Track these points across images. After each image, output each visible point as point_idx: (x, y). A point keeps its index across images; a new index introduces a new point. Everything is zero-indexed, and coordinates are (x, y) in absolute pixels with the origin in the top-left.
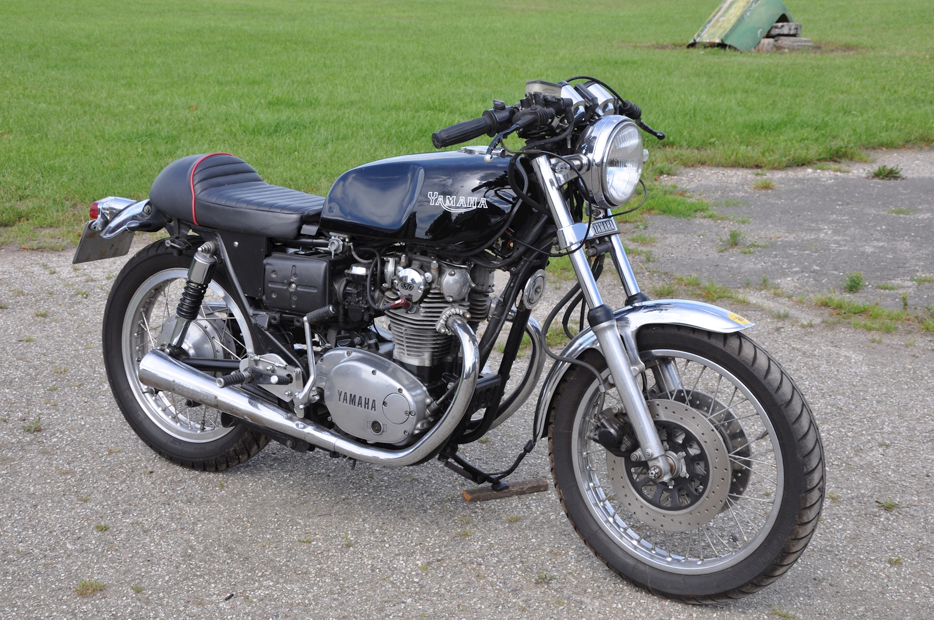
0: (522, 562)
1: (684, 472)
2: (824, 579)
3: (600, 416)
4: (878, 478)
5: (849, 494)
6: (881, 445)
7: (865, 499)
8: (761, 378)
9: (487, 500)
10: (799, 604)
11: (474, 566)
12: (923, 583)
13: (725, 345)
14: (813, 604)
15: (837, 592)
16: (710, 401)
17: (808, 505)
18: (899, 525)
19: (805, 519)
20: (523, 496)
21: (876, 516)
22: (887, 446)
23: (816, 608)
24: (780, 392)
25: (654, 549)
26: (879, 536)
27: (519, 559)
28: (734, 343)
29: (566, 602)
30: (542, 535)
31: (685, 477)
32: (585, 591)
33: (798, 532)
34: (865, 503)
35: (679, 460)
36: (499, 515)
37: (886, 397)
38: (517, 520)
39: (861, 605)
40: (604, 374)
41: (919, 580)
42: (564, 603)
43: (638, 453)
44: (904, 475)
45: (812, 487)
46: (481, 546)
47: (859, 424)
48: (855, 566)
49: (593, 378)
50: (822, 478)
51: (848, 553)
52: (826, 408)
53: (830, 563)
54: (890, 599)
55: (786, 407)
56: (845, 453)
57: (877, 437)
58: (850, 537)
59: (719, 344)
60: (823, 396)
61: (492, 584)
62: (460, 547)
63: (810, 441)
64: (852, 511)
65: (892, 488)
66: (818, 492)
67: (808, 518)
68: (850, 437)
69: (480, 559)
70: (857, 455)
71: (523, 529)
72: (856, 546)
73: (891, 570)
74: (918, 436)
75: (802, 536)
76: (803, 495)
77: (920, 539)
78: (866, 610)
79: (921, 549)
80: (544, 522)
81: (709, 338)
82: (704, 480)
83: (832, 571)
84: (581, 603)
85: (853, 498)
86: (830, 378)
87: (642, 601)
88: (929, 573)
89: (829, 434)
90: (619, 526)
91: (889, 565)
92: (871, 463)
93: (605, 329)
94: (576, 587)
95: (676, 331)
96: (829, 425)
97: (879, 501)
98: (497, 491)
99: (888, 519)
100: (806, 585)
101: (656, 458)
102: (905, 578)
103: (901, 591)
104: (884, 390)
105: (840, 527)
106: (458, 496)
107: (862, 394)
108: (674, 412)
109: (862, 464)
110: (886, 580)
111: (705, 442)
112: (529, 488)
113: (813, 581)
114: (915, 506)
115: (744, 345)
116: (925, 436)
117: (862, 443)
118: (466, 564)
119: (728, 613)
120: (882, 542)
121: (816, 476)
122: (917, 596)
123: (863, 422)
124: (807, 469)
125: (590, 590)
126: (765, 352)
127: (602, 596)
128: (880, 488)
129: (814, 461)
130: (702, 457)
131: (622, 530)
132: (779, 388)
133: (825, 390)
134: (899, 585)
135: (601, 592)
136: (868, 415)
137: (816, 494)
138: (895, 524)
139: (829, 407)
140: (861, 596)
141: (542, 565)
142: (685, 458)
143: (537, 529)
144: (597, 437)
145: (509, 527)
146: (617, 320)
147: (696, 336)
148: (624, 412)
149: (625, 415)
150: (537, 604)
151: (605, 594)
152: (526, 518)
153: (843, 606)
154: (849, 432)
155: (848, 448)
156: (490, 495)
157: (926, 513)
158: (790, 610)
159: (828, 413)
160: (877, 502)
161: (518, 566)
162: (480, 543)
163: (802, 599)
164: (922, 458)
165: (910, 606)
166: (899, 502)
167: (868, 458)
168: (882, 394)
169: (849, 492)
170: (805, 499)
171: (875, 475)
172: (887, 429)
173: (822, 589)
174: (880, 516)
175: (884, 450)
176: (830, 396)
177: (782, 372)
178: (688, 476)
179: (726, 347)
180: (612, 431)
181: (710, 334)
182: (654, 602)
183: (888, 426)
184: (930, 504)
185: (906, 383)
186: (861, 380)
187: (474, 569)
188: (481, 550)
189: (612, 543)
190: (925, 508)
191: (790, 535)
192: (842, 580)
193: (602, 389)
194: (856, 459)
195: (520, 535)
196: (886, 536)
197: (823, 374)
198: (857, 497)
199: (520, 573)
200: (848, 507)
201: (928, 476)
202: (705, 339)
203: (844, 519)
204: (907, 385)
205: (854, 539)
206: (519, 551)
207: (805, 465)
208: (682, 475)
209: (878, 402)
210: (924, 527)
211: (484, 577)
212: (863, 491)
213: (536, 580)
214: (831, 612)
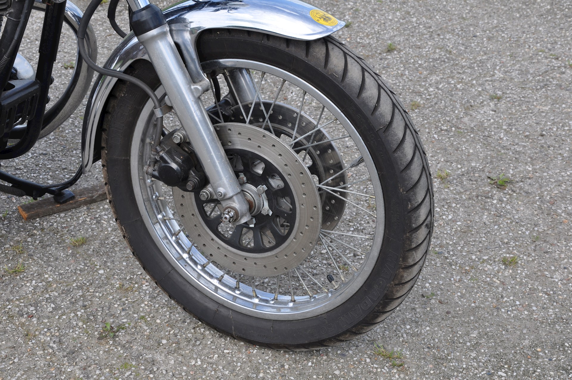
0: (85, 306)
1: (266, 209)
2: (433, 294)
3: (158, 148)
4: (489, 144)
5: (459, 169)
6: (492, 98)
7: (477, 175)
8: (354, 97)
9: (50, 215)
10: (405, 336)
11: (23, 320)
12: (540, 288)
13: (307, 54)
14: (421, 333)
15: (448, 313)
16: (295, 115)
17: (414, 246)
18: (513, 207)
19: (411, 262)
20: (94, 206)
21: (488, 198)
22: (499, 99)
23: (424, 339)
24: (377, 113)
25: (237, 288)
26: (492, 225)
27: (81, 303)
28: (319, 52)
29: (134, 363)
30: (113, 262)
31: (268, 215)
32: (159, 343)
33: (402, 276)
34: (476, 181)
35: (260, 195)
36: (61, 236)
37: (497, 31)
38: (84, 242)
39: (475, 328)
40: (159, 93)
41: (537, 283)
42: (131, 366)
43: (209, 189)
44: (517, 136)
45: (418, 224)
46: (35, 288)
47: (469, 71)
48: (467, 272)
49: (145, 98)
50: (430, 212)
51: (459, 254)
52: (435, 52)
53: (439, 269)
54: (505, 316)
55: (384, 132)
56: (454, 112)
57: (488, 87)
58: (460, 231)
59: (300, 54)
60: (431, 36)
61: (44, 346)
62: (8, 292)
63: (415, 171)
64: (461, 193)
65: (504, 156)
66: (426, 229)
67: (413, 260)
68: (460, 90)
69: (32, 308)
70: (466, 114)
71: (90, 256)
72: (467, 243)
73: (506, 274)
74: (531, 82)
75: (407, 280)
76: (408, 235)
77: (536, 225)
78: (480, 336)
79: (537, 238)
80: (115, 243)
81: (288, 46)
82: (291, 217)
83: (441, 282)
84: (153, 362)
85: (463, 175)
86: (438, 11)
87: (226, 351)
88: (547, 273)
89: (437, 88)
90: (196, 263)
91: (503, 267)
92: (482, 123)
93: (154, 38)
94: (149, 338)
95: (246, 37)
96: (438, 76)
97: (491, 175)
98: (61, 203)
99: (500, 200)
100: (413, 305)
101: (231, 198)
102: (521, 284)
103: (518, 303)
104: (495, 21)
105: (450, 217)
106: (14, 213)
107: (472, 29)
108: (250, 139)
109: (472, 126)
110: (501, 289)
111: (290, 175)
112: (100, 195)
113: (420, 298)
114: (529, 178)
115: (331, 53)
116: (539, 81)
117: (472, 97)
118: (13, 317)
119: (325, 357)
120: (495, 234)
121: (423, 212)
122: (534, 308)
123: (474, 68)
124: (412, 205)
125: (164, 341)
126: (359, 59)
127: (179, 348)
128: (492, 157)
129: (420, 194)
130: (286, 191)
131: (199, 267)
132: (376, 108)
133: (433, 28)
134: (515, 294)
135: (178, 343)
136: (478, 59)
137: (423, 232)
138: (508, 207)
139: (437, 51)
140: (474, 315)
141: (109, 309)
142: (267, 192)
143: (106, 253)
144: (156, 173)
145: (73, 255)
146: (170, 23)
147: (270, 43)
148: (188, 140)
149: (189, 143)
150: (98, 372)
151: (183, 344)
152: (94, 238)
153: (454, 332)
154: (459, 83)
155: (458, 106)
156: (52, 209)
157: (541, 187)
158: (395, 345)
159: (436, 60)
160: (489, 178)
161: (79, 313)
162: (34, 282)
163: (408, 327)
164: (536, 111)
165: (528, 324)
166: (512, 175)
167: (479, 117)
168: (493, 28)
169: (459, 166)
170: (410, 240)
171: (486, 141)
172: (499, 75)
173: (431, 309)
174: (492, 198)
175: (496, 105)
176: (439, 35)
177: (379, 86)
178: (271, 213)
179: (309, 58)
180: (174, 166)
181: (289, 41)
182: (240, 351)
183: (499, 70)
184: (545, 174)
185: (518, 10)
186: (470, 11)
187: (22, 325)
188: (34, 293)
189: (188, 285)
190: (540, 180)
191: (393, 281)
192: (454, 293)
193: (158, 113)
194: (466, 119)
195: (85, 265)
196: (499, 225)
197: (431, 5)
198: (467, 173)
199: (80, 324)
200: (458, 188)
201: (542, 135)
202: (283, 47)
203: (454, 205)
204: (519, 13)
205: (466, 231)
206: (82, 289)
207: (410, 200)
208: (264, 212)
209: (489, 39)
210: (540, 208)
211: (35, 336)
212: (473, 164)
213: (100, 334)
214: (441, 342)
